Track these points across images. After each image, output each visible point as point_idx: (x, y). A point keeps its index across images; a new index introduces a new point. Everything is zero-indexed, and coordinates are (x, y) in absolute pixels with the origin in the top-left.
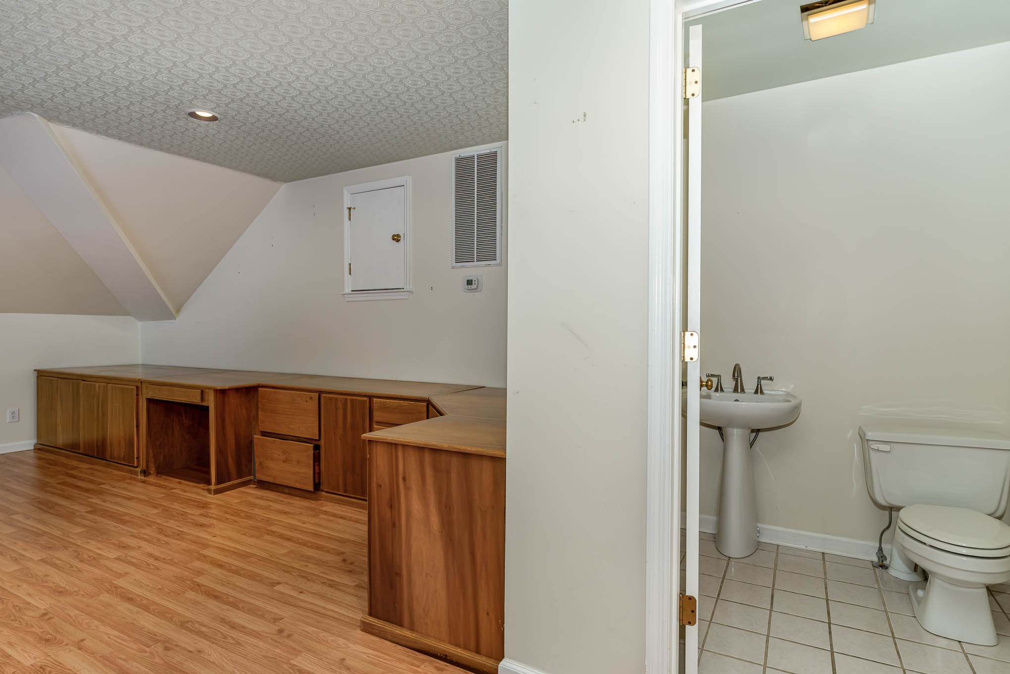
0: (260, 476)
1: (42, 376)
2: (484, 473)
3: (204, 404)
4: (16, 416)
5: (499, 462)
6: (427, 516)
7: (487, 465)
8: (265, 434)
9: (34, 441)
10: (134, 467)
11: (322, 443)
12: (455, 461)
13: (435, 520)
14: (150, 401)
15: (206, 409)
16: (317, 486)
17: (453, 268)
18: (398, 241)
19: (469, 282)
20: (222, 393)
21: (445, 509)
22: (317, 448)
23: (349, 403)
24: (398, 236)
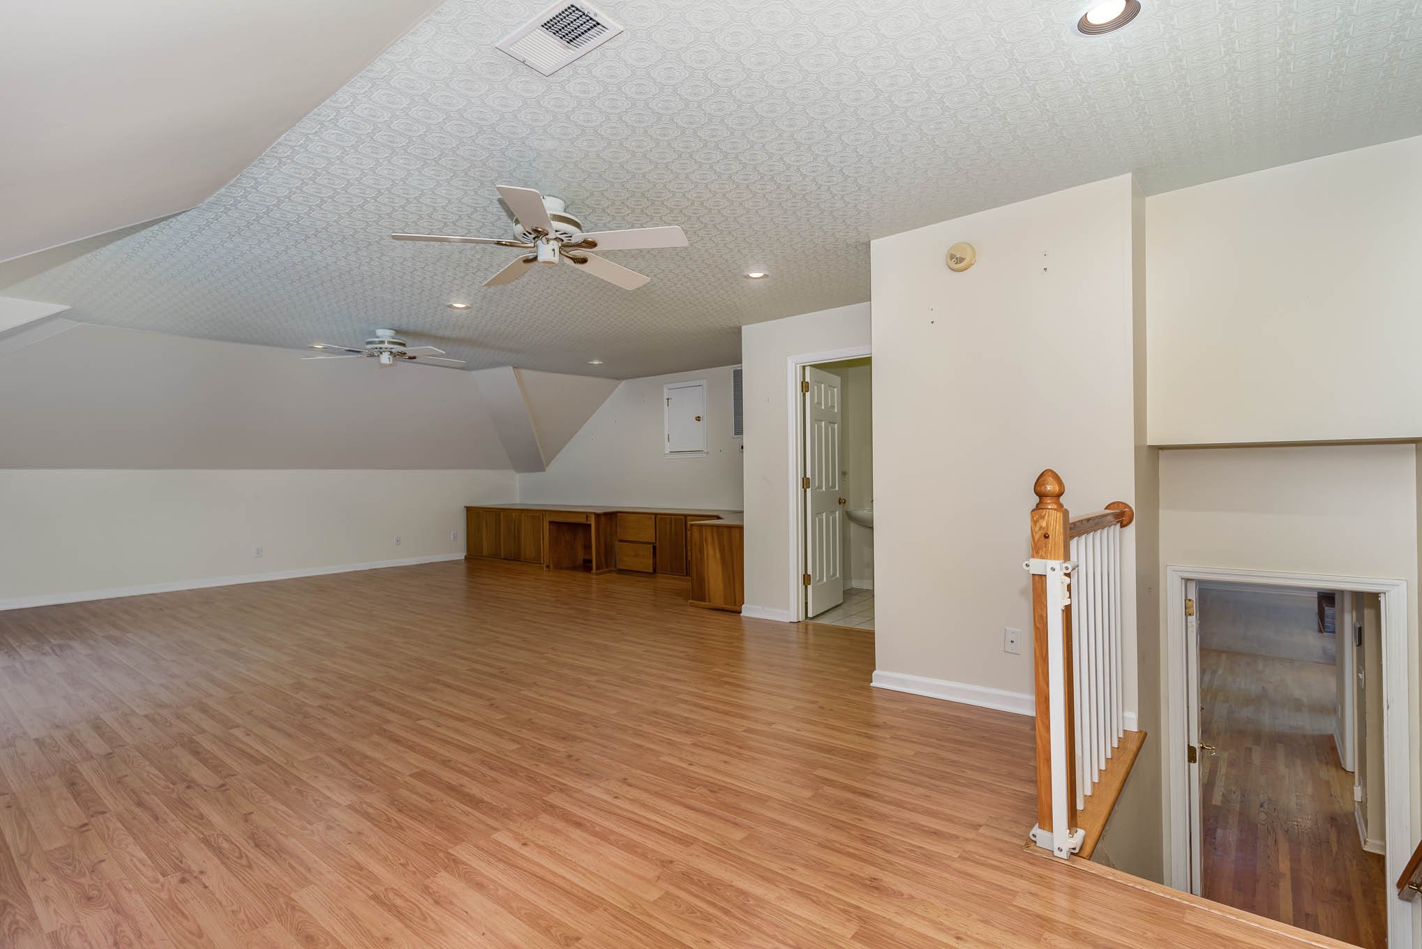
0: (620, 566)
1: (469, 510)
2: (736, 533)
3: (589, 523)
4: (455, 537)
5: (741, 528)
6: (715, 553)
7: (737, 530)
8: (621, 541)
9: (465, 554)
10: (541, 564)
11: (657, 545)
12: (725, 530)
13: (718, 555)
14: (550, 522)
15: (590, 525)
16: (655, 570)
17: (733, 438)
18: (699, 420)
20: (598, 516)
21: (722, 550)
22: (654, 548)
24: (699, 417)
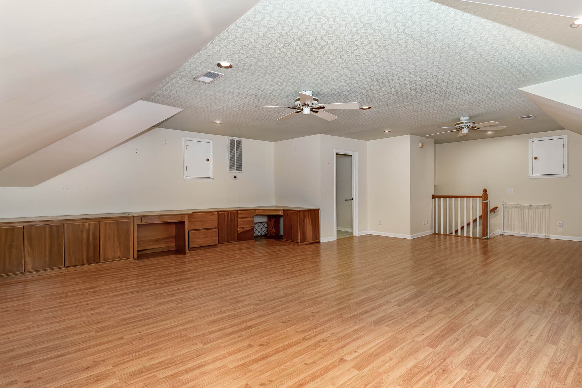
19: (235, 177)
23: (229, 214)
